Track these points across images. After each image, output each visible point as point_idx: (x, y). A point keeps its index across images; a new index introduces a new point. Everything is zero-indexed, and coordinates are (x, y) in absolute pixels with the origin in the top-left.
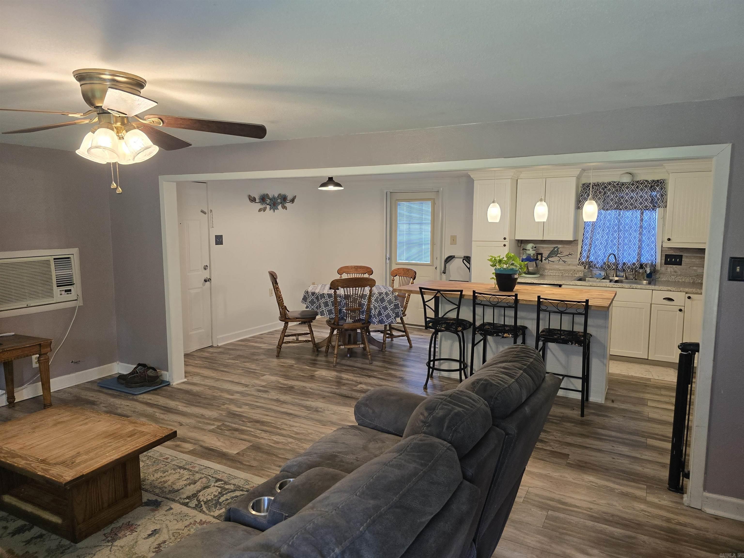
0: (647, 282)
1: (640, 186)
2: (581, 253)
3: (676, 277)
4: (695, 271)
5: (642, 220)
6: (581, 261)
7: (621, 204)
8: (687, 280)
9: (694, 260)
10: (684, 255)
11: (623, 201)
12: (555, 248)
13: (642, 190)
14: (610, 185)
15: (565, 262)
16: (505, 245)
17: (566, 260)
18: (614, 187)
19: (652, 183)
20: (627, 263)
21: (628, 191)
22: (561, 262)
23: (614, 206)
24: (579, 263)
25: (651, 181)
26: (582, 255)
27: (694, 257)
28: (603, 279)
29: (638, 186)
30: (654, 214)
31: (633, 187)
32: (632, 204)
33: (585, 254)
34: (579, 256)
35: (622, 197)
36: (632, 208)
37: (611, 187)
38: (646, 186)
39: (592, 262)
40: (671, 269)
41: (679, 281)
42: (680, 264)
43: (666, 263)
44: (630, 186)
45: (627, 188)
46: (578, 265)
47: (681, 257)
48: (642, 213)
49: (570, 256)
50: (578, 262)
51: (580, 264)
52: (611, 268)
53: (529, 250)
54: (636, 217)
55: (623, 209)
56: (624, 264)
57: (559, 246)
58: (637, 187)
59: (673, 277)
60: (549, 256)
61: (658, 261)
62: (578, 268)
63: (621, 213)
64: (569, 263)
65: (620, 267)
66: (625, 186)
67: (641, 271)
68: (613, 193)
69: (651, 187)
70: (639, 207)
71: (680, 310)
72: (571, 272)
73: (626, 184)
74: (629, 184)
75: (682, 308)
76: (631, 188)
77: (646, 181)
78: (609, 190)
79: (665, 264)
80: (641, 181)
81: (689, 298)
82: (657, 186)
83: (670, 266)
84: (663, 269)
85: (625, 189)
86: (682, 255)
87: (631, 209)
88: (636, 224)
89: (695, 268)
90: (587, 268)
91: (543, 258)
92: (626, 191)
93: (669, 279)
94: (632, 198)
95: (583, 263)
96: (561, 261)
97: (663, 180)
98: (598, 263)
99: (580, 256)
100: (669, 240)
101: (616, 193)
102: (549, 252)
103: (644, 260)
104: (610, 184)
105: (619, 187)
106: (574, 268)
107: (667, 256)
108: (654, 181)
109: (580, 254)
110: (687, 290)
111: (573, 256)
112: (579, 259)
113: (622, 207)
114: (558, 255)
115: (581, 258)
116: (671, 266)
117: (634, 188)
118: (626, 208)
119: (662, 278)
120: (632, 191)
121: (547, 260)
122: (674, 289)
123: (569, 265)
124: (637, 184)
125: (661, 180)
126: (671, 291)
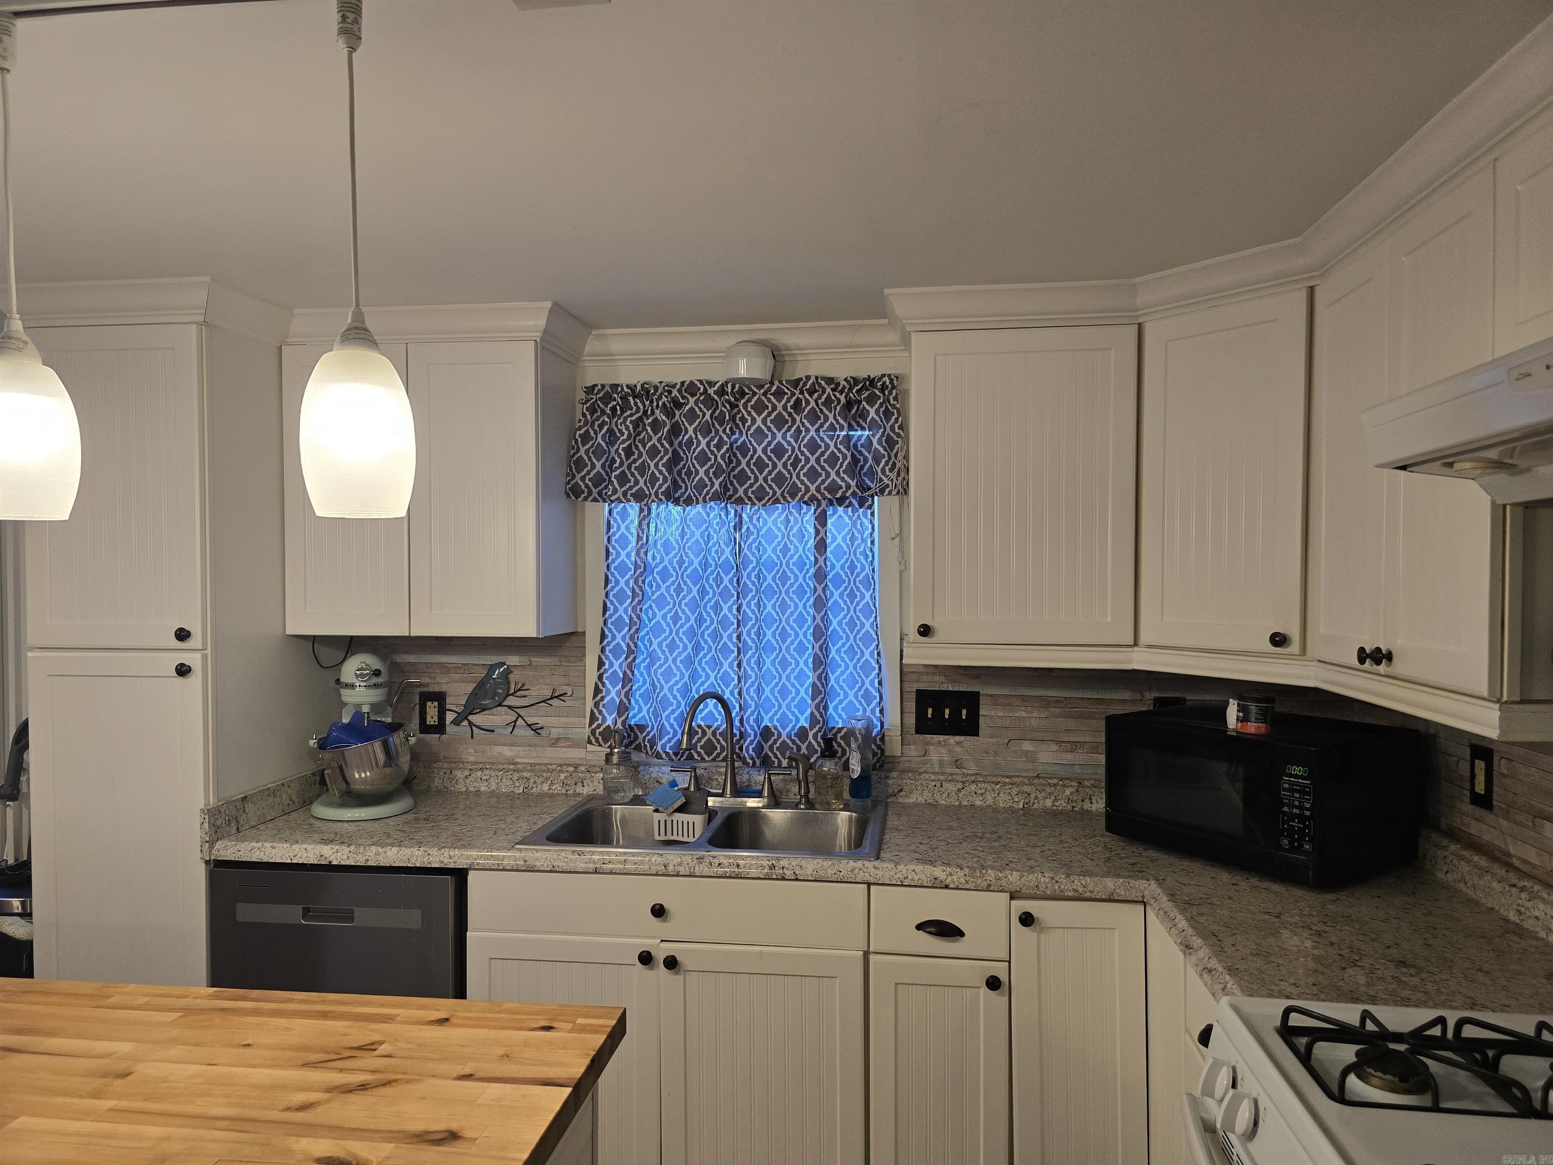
0: (850, 818)
1: (808, 403)
2: (597, 691)
3: (960, 786)
4: (1030, 757)
5: (821, 546)
6: (599, 726)
7: (742, 478)
8: (1003, 800)
9: (1023, 714)
10: (985, 691)
11: (748, 464)
12: (492, 668)
13: (814, 417)
14: (693, 395)
15: (536, 729)
16: (183, 671)
17: (541, 721)
18: (709, 402)
19: (851, 389)
20: (776, 728)
21: (764, 421)
22: (522, 732)
23: (713, 484)
24: (593, 732)
25: (846, 380)
26: (602, 699)
27: (1025, 699)
28: (681, 810)
29: (798, 401)
30: (867, 523)
31: (780, 406)
32: (780, 480)
33: (613, 693)
34: (590, 704)
35: (744, 449)
36: (782, 494)
37: (696, 403)
38: (828, 403)
39: (642, 728)
40: (943, 750)
41: (973, 806)
42: (971, 728)
43: (923, 726)
44: (769, 400)
45: (759, 407)
46: (590, 742)
47: (972, 700)
48: (822, 519)
49: (555, 702)
50: (587, 731)
51: (597, 740)
52: (719, 755)
53: (352, 686)
54: (801, 535)
55: (750, 499)
56: (766, 733)
57: (513, 660)
58: (797, 406)
59: (949, 786)
60: (473, 705)
61: (893, 718)
62: (590, 756)
63: (744, 515)
64: (555, 733)
65: (749, 749)
66: (749, 400)
67: (828, 766)
68: (706, 430)
69: (849, 404)
70: (807, 489)
71: (993, 983)
72: (562, 776)
73: (754, 394)
74: (765, 394)
75: (999, 969)
76: (774, 408)
77: (830, 380)
78: (691, 416)
79: (919, 731)
80: (808, 378)
81: (1027, 920)
82: (871, 400)
83: (937, 738)
84: (912, 751)
85: (749, 413)
86: (978, 693)
87: (777, 501)
88: (801, 564)
89: (1027, 746)
90: (615, 759)
91: (450, 717)
92: (754, 421)
93: (938, 798)
94: (779, 451)
95: (608, 734)
96: (521, 727)
97: (889, 376)
98: (662, 731)
99: (596, 705)
100: (925, 631)
101: (717, 431)
102: (470, 688)
103: (838, 718)
104: (691, 388)
105: (728, 401)
106: (575, 754)
107: (924, 698)
108: (856, 381)
109: (595, 696)
110: (1014, 879)
111: (569, 703)
112: (593, 718)
113: (746, 492)
114: (511, 701)
115: (600, 712)
116: (942, 738)
117: (785, 408)
118: (760, 495)
119: (911, 792)
120: (780, 422)
121: (465, 723)
122: (958, 877)
123: (555, 742)
124: (793, 394)
125: (883, 376)
126: (947, 887)
